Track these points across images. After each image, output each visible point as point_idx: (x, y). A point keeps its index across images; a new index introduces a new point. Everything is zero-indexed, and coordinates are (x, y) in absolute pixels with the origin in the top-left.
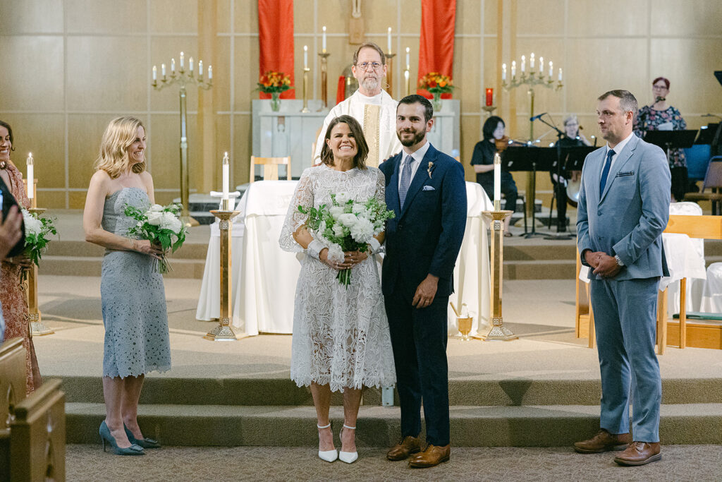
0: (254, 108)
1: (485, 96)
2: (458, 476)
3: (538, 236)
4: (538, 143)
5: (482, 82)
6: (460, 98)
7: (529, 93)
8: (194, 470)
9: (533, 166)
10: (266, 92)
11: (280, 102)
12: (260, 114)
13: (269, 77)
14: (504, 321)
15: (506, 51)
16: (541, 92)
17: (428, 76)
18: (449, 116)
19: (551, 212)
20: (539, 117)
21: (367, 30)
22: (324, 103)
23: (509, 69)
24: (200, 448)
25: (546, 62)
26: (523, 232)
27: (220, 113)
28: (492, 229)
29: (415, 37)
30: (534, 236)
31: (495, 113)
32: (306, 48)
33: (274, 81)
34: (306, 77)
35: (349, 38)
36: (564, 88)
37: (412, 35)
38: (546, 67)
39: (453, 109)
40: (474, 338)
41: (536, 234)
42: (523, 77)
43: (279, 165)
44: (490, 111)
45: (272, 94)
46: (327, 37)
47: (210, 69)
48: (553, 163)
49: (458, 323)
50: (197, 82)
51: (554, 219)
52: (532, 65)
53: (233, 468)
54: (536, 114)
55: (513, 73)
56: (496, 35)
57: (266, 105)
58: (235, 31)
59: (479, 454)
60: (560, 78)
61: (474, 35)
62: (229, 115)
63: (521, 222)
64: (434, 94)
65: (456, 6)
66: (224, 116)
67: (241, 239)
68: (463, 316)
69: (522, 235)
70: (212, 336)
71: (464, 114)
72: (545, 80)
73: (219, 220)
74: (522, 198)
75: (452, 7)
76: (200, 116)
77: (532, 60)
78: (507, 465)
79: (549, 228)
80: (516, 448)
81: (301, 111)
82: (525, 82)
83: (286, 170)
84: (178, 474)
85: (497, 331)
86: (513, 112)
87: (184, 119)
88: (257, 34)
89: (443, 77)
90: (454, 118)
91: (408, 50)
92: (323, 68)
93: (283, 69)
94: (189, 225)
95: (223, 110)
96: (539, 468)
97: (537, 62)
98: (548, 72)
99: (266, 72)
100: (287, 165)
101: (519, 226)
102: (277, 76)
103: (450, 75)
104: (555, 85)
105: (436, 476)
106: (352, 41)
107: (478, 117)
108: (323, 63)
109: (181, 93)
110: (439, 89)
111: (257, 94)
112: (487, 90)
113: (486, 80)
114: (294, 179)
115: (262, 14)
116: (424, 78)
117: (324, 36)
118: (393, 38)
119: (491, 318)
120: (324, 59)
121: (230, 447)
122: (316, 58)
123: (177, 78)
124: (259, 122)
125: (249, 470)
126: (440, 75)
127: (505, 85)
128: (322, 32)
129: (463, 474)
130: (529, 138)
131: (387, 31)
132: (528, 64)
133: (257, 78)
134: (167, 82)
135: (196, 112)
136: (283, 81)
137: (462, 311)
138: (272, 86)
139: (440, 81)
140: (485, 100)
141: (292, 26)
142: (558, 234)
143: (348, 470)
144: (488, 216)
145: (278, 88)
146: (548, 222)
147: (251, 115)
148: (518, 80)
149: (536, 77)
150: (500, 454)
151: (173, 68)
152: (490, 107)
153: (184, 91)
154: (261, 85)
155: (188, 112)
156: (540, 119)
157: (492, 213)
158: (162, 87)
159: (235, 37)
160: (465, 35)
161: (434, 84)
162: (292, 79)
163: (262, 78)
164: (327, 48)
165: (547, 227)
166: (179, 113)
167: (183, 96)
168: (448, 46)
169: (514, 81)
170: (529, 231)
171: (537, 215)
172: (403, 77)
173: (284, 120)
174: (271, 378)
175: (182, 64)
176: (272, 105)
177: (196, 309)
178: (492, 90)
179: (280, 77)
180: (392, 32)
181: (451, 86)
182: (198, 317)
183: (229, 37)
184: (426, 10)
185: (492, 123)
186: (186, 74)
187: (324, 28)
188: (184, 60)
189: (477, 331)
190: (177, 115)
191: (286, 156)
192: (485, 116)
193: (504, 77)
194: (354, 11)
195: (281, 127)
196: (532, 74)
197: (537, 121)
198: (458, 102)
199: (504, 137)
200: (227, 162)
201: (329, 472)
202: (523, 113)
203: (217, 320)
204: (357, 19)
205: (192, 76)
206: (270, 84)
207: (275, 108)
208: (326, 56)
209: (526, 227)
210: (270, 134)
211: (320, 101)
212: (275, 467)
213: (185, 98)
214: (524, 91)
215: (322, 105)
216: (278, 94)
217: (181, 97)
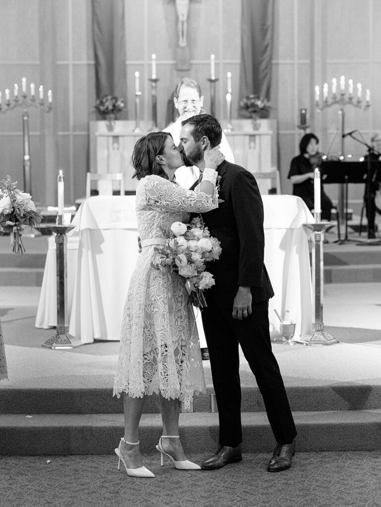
0: (91, 128)
1: (300, 117)
2: (287, 484)
3: (350, 242)
4: (350, 158)
5: (296, 103)
6: (276, 117)
7: (340, 112)
8: (30, 481)
9: (345, 179)
10: (102, 114)
11: (115, 124)
12: (97, 134)
13: (104, 100)
14: (325, 325)
15: (318, 75)
16: (350, 110)
17: (248, 98)
18: (267, 135)
19: (361, 220)
20: (350, 134)
21: (192, 57)
22: (154, 125)
23: (322, 91)
24: (37, 457)
25: (355, 84)
26: (337, 239)
27: (60, 133)
28: (313, 240)
29: (235, 64)
30: (346, 242)
31: (308, 131)
32: (137, 74)
33: (109, 104)
34: (138, 101)
35: (176, 65)
36: (371, 108)
37: (232, 61)
38: (355, 89)
39: (271, 128)
40: (298, 342)
41: (349, 241)
42: (334, 97)
43: (113, 181)
44: (304, 129)
45: (107, 116)
46: (157, 65)
47: (50, 93)
48: (363, 176)
49: (282, 329)
50: (38, 105)
51: (365, 227)
52: (343, 87)
53: (67, 479)
54: (347, 131)
55: (326, 94)
56: (308, 61)
57: (101, 126)
58: (74, 59)
59: (306, 459)
60: (368, 98)
61: (288, 61)
62: (68, 136)
63: (335, 230)
64: (253, 115)
65: (272, 36)
66: (64, 136)
67: (77, 252)
68: (287, 322)
69: (336, 242)
70: (49, 344)
71: (281, 132)
72: (355, 101)
73: (56, 234)
74: (336, 208)
75: (268, 37)
76: (42, 138)
77: (343, 82)
78: (334, 472)
79: (360, 235)
80: (341, 453)
81: (133, 131)
82: (336, 102)
83: (120, 184)
84: (14, 486)
85: (319, 336)
86: (325, 130)
87: (26, 139)
88: (93, 62)
89: (261, 98)
90: (272, 136)
91: (229, 75)
92: (153, 92)
93: (117, 93)
94: (33, 236)
95: (63, 131)
96: (365, 474)
97: (347, 85)
98: (356, 94)
99: (101, 95)
100: (120, 181)
101: (333, 233)
102: (112, 99)
103: (268, 96)
104: (363, 104)
105: (265, 485)
106: (180, 67)
107: (293, 135)
108: (152, 87)
109: (23, 116)
110: (259, 110)
111: (94, 116)
112: (301, 110)
113: (300, 101)
114: (128, 193)
115: (97, 43)
116: (245, 100)
117: (154, 64)
118: (217, 65)
119: (313, 324)
120: (154, 84)
121: (65, 456)
122: (147, 83)
123: (20, 102)
124: (95, 140)
125: (84, 481)
126: (258, 98)
127: (317, 105)
128: (151, 59)
129: (292, 482)
130: (340, 153)
131: (210, 59)
132: (339, 85)
133: (94, 102)
134: (11, 106)
135: (38, 133)
136: (117, 105)
137: (286, 317)
138: (107, 108)
139: (259, 103)
140: (300, 120)
141: (125, 54)
142: (369, 241)
143: (180, 480)
144: (310, 228)
145: (113, 110)
146: (359, 229)
147: (88, 136)
148: (330, 101)
149: (346, 98)
150: (326, 460)
151: (16, 93)
152: (303, 126)
153: (27, 114)
154: (97, 108)
155: (31, 133)
156: (352, 136)
157: (313, 225)
158: (7, 110)
159: (74, 65)
160: (281, 61)
161: (253, 105)
162: (125, 102)
163: (98, 102)
164: (157, 74)
165: (357, 234)
166: (21, 133)
167: (26, 118)
168: (265, 72)
169: (326, 102)
170: (343, 238)
171: (350, 223)
172: (225, 100)
173: (118, 139)
174: (104, 388)
175: (24, 89)
176: (107, 126)
177: (35, 317)
178: (306, 110)
179: (114, 101)
180: (215, 59)
181: (269, 107)
182: (37, 325)
183: (68, 65)
184: (245, 39)
185: (306, 140)
186: (28, 99)
187: (154, 56)
188: (25, 85)
189: (300, 336)
190: (19, 136)
191: (120, 172)
192: (299, 134)
193: (317, 98)
194: (181, 40)
195: (116, 145)
196: (343, 95)
197: (348, 138)
198: (275, 121)
199: (317, 153)
200: (62, 179)
201: (161, 481)
202: (334, 132)
203: (55, 328)
204: (183, 48)
205: (33, 100)
206: (105, 107)
207: (110, 128)
208: (155, 81)
209: (339, 235)
210: (106, 152)
211: (151, 122)
212: (110, 477)
213: (27, 120)
214: (335, 111)
215: (153, 125)
216: (112, 116)
217: (23, 120)
